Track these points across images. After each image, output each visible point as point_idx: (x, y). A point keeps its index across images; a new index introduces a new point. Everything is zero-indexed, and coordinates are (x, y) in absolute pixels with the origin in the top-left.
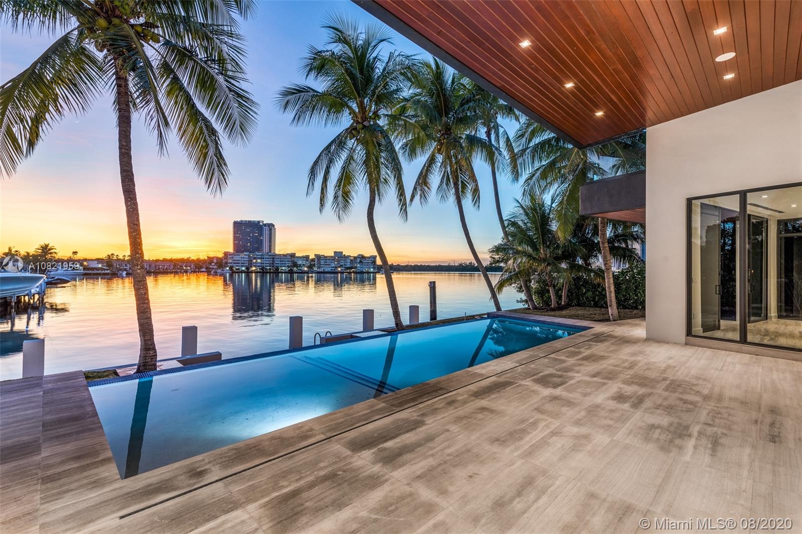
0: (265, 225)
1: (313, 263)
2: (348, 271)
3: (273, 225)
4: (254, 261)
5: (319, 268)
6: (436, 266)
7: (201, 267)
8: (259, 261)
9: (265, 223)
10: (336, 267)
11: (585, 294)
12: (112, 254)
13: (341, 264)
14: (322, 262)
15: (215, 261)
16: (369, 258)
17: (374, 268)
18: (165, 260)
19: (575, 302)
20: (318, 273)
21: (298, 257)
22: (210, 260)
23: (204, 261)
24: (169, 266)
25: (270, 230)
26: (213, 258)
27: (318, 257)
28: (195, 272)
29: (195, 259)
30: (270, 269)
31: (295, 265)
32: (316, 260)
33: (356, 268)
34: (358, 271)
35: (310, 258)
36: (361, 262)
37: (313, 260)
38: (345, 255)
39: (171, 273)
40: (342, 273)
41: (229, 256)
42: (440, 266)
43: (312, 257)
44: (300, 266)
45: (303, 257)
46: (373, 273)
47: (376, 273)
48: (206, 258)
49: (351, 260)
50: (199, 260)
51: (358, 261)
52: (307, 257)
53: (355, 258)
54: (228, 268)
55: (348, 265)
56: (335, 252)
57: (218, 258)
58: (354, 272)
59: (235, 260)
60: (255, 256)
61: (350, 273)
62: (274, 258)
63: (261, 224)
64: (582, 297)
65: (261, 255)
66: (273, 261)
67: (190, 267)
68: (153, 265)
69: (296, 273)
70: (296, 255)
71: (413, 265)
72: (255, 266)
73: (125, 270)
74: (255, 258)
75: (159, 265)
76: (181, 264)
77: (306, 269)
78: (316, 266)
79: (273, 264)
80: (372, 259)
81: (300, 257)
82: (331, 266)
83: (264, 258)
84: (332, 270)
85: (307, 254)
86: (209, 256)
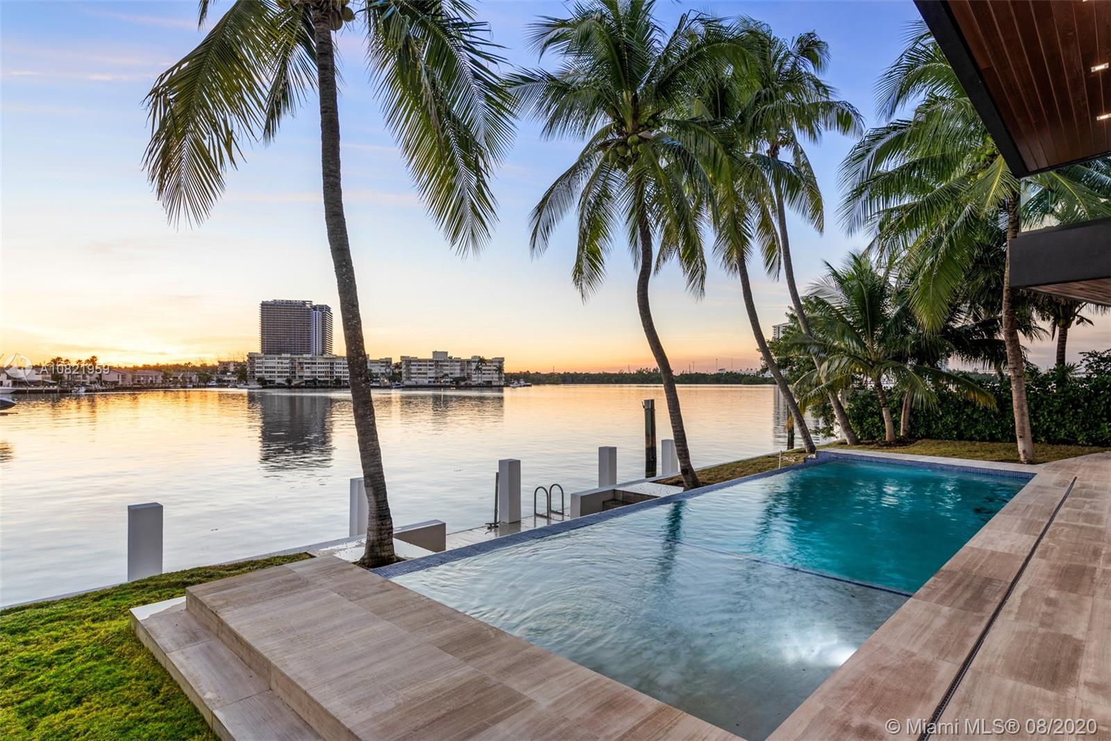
0: (315, 308)
1: (398, 371)
3: (328, 309)
4: (298, 368)
5: (409, 378)
6: (599, 374)
7: (209, 379)
9: (314, 304)
10: (437, 378)
11: (941, 418)
13: (445, 372)
14: (414, 370)
15: (232, 368)
16: (491, 361)
17: (500, 379)
18: (146, 368)
19: (922, 431)
20: (407, 387)
21: (372, 361)
22: (224, 367)
23: (214, 369)
24: (156, 377)
25: (325, 316)
26: (228, 363)
27: (408, 361)
29: (199, 365)
31: (368, 374)
32: (404, 367)
33: (470, 378)
34: (473, 384)
35: (394, 362)
36: (477, 368)
37: (398, 366)
38: (451, 358)
39: (158, 389)
41: (255, 361)
42: (606, 375)
43: (396, 360)
44: (376, 375)
45: (381, 361)
46: (498, 386)
47: (503, 387)
48: (217, 364)
49: (462, 366)
50: (204, 367)
51: (474, 368)
52: (387, 362)
53: (468, 362)
54: (255, 381)
55: (457, 374)
56: (435, 353)
57: (237, 364)
59: (268, 367)
60: (301, 361)
62: (332, 364)
63: (308, 306)
64: (936, 424)
65: (312, 359)
66: (331, 368)
67: (190, 378)
68: (129, 376)
69: (371, 387)
71: (562, 373)
72: (301, 377)
73: (83, 384)
74: (300, 364)
75: (138, 377)
76: (175, 374)
77: (386, 380)
78: (403, 375)
79: (332, 373)
80: (497, 364)
81: (376, 362)
82: (429, 375)
83: (315, 363)
84: (430, 382)
85: (388, 357)
86: (221, 360)
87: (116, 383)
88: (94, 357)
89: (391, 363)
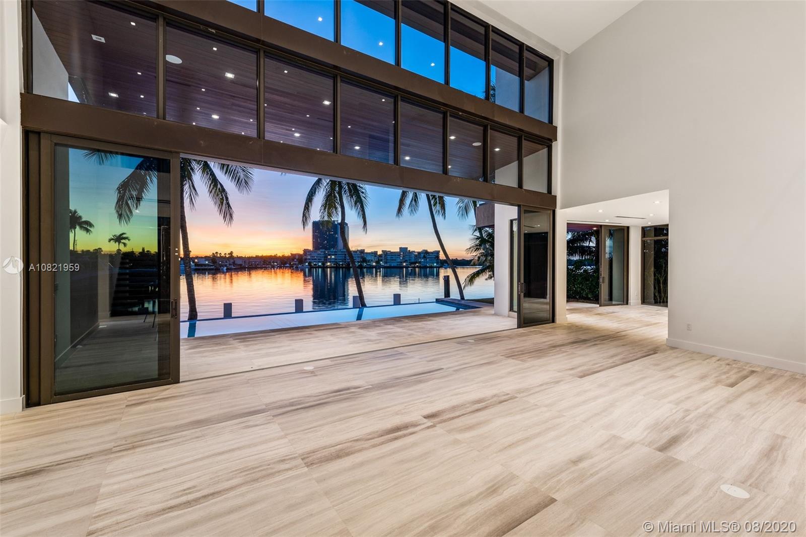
1: (380, 258)
2: (413, 266)
4: (329, 257)
5: (386, 263)
7: (286, 263)
8: (333, 257)
10: (401, 262)
12: (217, 253)
13: (406, 259)
14: (389, 257)
15: (297, 257)
16: (432, 253)
17: (437, 263)
18: (257, 257)
20: (384, 267)
21: (367, 253)
22: (293, 257)
23: (288, 258)
24: (260, 262)
26: (295, 255)
27: (385, 253)
28: (280, 267)
29: (281, 256)
30: (342, 265)
31: (364, 260)
32: (383, 256)
33: (420, 262)
34: (422, 266)
35: (378, 254)
36: (424, 257)
37: (380, 256)
38: (409, 251)
39: (261, 268)
40: (407, 267)
41: (308, 253)
43: (380, 253)
44: (369, 261)
45: (372, 253)
46: (436, 267)
47: (439, 267)
48: (290, 255)
49: (416, 256)
50: (284, 257)
51: (422, 256)
52: (375, 253)
53: (419, 253)
54: (307, 264)
55: (413, 260)
56: (400, 248)
57: (299, 255)
58: (418, 267)
59: (313, 257)
60: (330, 253)
61: (415, 268)
63: (336, 223)
65: (335, 252)
67: (276, 263)
68: (247, 261)
69: (365, 268)
70: (366, 251)
72: (330, 262)
73: (226, 266)
74: (329, 255)
75: (252, 262)
76: (269, 261)
77: (374, 264)
78: (383, 261)
79: (345, 260)
80: (436, 254)
81: (369, 253)
82: (397, 261)
83: (336, 255)
84: (398, 265)
85: (376, 250)
86: (292, 253)
87: (241, 265)
88: (232, 252)
89: (377, 254)
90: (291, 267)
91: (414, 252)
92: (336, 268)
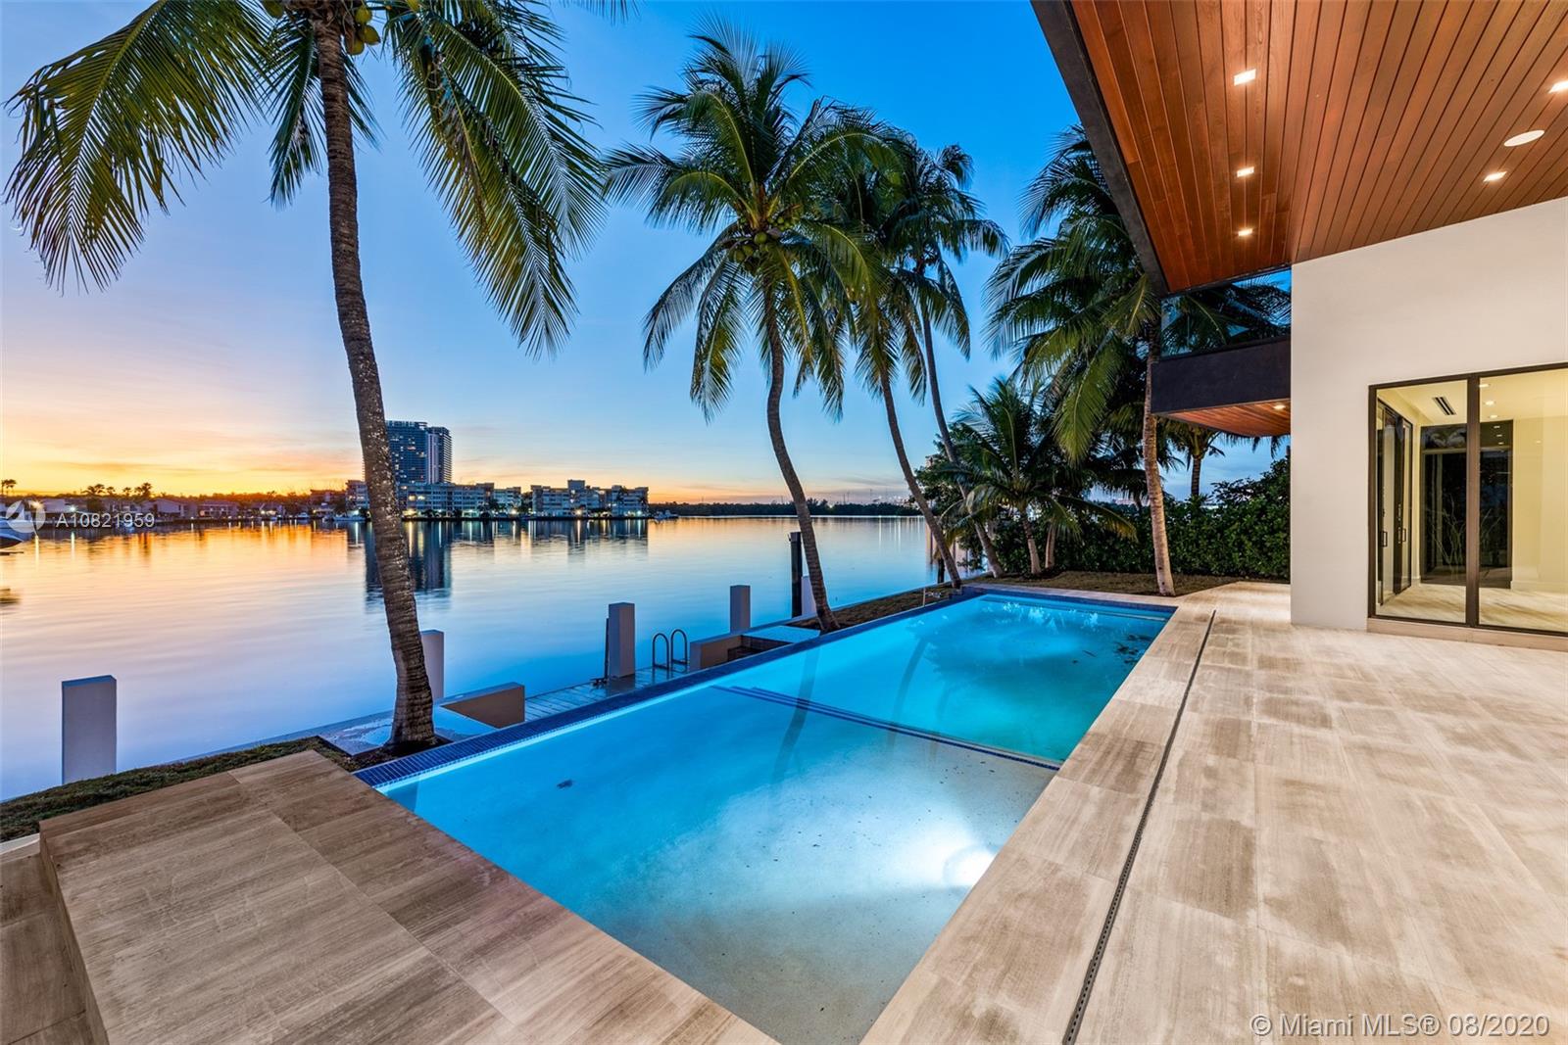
0: (430, 430)
1: (527, 501)
2: (596, 515)
3: (446, 432)
4: (411, 498)
5: (540, 510)
6: (751, 505)
7: (299, 511)
8: (421, 498)
9: (429, 426)
10: (572, 509)
12: (99, 486)
13: (583, 503)
14: (547, 500)
15: (328, 498)
16: (633, 491)
17: (643, 510)
20: (538, 519)
21: (498, 491)
22: (318, 497)
23: (304, 500)
24: (230, 509)
25: (441, 440)
26: (323, 492)
27: (538, 490)
28: (285, 521)
29: (285, 494)
30: (443, 514)
31: (494, 505)
32: (534, 496)
33: (609, 509)
34: (613, 515)
35: (523, 492)
36: (619, 499)
37: (527, 496)
38: (588, 487)
39: (235, 522)
40: (584, 519)
41: (358, 490)
42: (758, 506)
43: (526, 489)
44: (503, 507)
45: (509, 490)
46: (641, 518)
47: (647, 518)
48: (309, 493)
49: (601, 496)
50: (292, 497)
51: (614, 498)
52: (516, 491)
53: (608, 492)
54: (356, 512)
55: (596, 505)
56: (570, 482)
57: (333, 493)
58: (606, 518)
60: (412, 489)
61: (599, 519)
62: (451, 493)
63: (422, 428)
65: (425, 487)
66: (450, 498)
67: (275, 509)
68: (193, 507)
69: (495, 519)
70: (496, 487)
71: (711, 503)
72: (414, 508)
74: (412, 493)
75: (208, 508)
76: (254, 505)
77: (514, 512)
78: (534, 506)
79: (450, 503)
80: (641, 494)
81: (503, 491)
82: (563, 506)
83: (430, 493)
84: (565, 513)
85: (516, 486)
86: (314, 488)
87: (177, 515)
88: (146, 484)
89: (520, 493)
90: (313, 519)
91: (598, 489)
92: (429, 521)
